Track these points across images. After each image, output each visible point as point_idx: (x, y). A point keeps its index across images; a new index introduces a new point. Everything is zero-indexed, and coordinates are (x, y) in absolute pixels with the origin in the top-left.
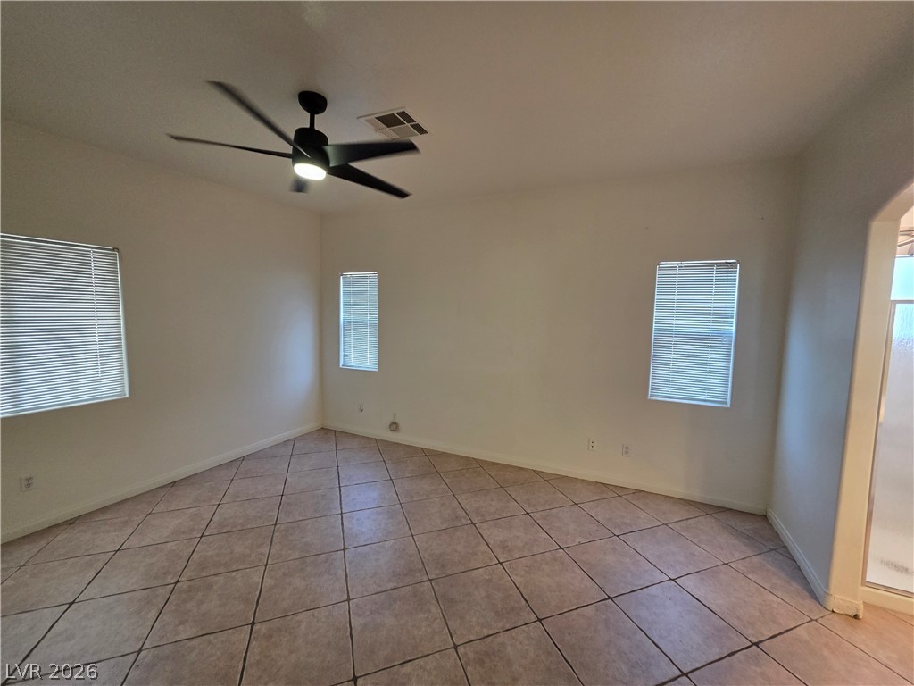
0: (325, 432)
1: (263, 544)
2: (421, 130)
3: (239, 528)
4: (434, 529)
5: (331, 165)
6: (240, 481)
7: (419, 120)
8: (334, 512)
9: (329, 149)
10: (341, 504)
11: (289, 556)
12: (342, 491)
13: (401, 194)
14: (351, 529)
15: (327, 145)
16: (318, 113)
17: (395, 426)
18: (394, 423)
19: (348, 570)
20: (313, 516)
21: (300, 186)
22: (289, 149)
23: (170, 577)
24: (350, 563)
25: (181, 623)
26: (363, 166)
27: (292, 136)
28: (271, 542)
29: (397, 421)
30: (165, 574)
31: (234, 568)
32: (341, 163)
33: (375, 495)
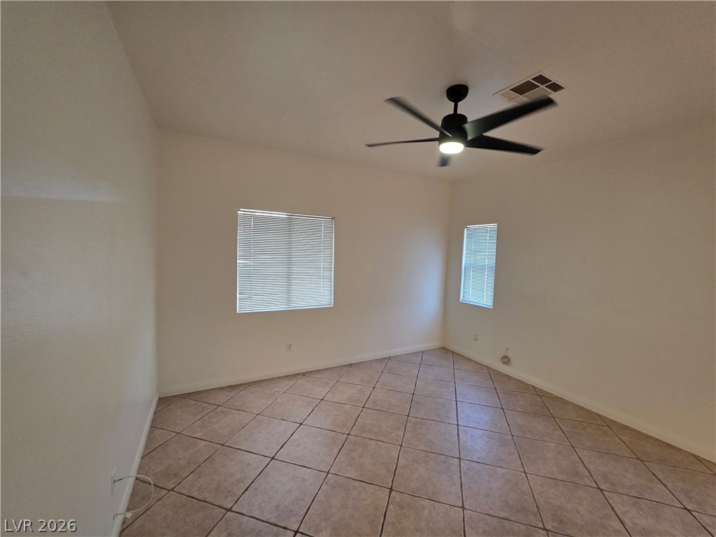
0: (445, 350)
1: (399, 428)
2: (556, 87)
3: (385, 409)
4: (550, 476)
5: (469, 139)
6: (387, 374)
7: (554, 79)
8: (451, 421)
9: (467, 126)
10: (457, 417)
11: (417, 445)
12: (459, 405)
13: (533, 151)
14: (465, 442)
15: (466, 122)
16: (460, 100)
17: (506, 360)
18: (506, 357)
19: (463, 479)
20: (435, 419)
21: (445, 161)
22: (436, 134)
23: (345, 429)
24: (465, 473)
25: (350, 465)
26: (494, 133)
27: (439, 123)
28: (405, 429)
29: (509, 355)
30: (343, 425)
31: (381, 439)
32: (476, 136)
33: (487, 418)
